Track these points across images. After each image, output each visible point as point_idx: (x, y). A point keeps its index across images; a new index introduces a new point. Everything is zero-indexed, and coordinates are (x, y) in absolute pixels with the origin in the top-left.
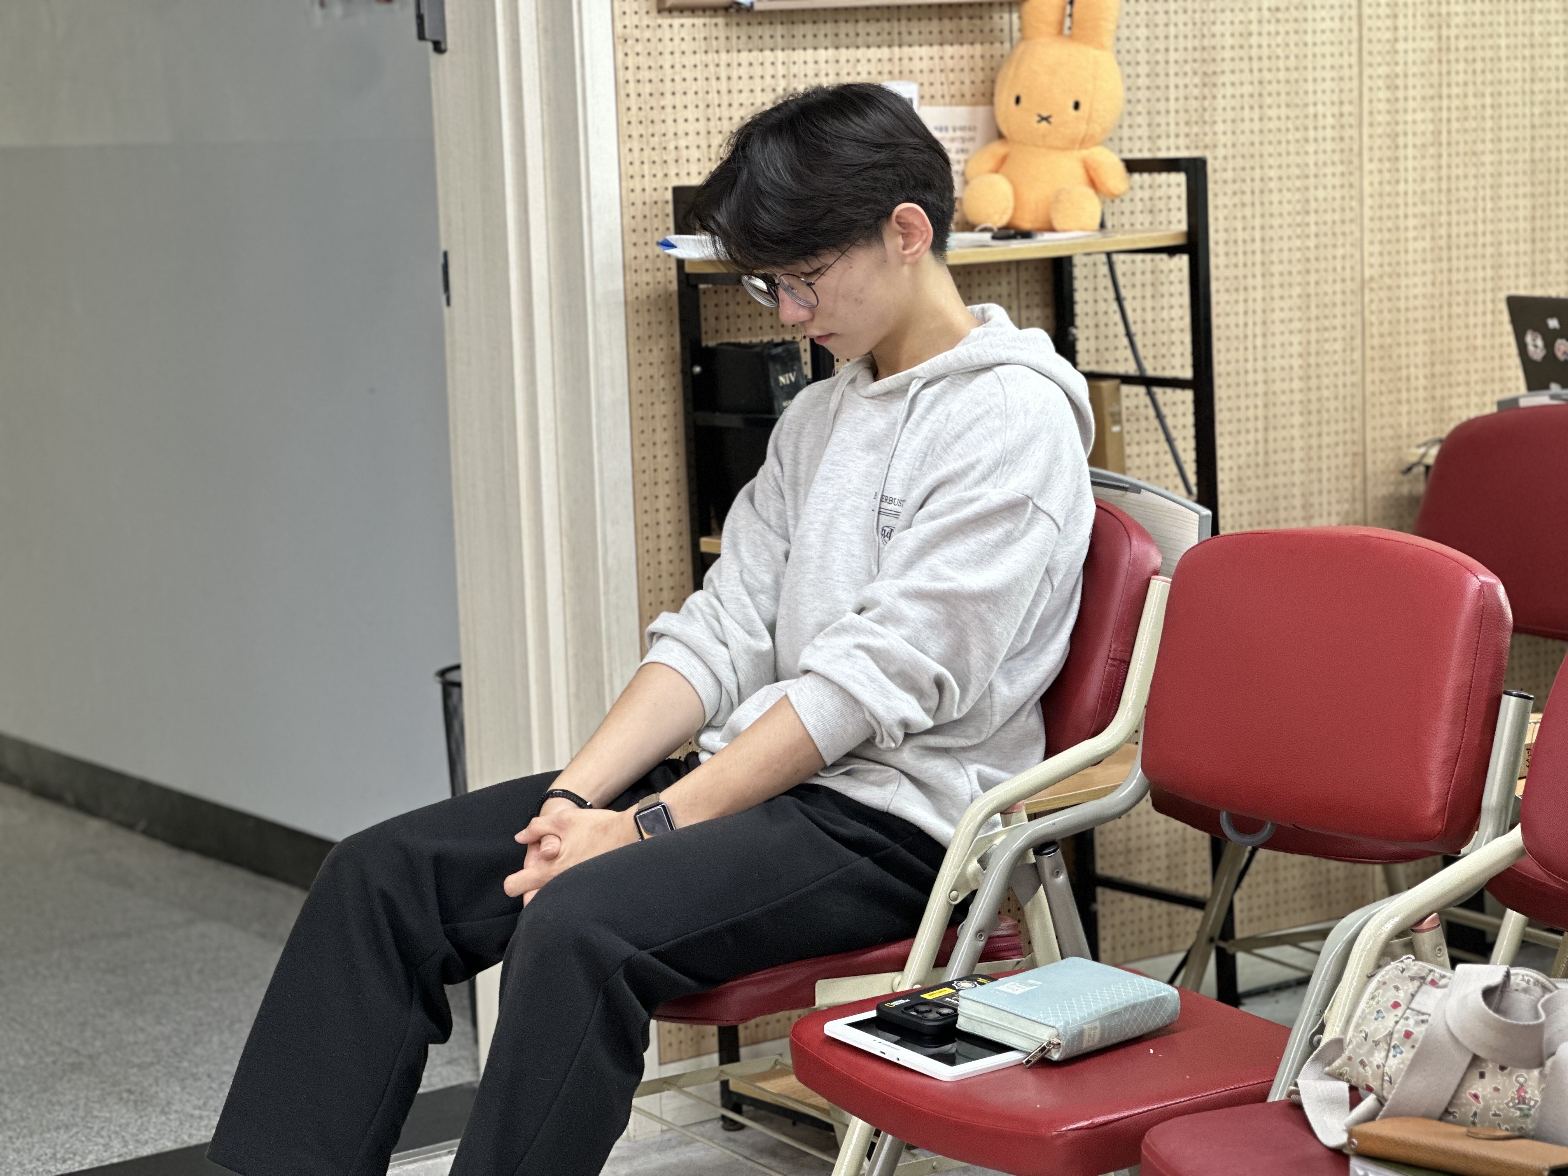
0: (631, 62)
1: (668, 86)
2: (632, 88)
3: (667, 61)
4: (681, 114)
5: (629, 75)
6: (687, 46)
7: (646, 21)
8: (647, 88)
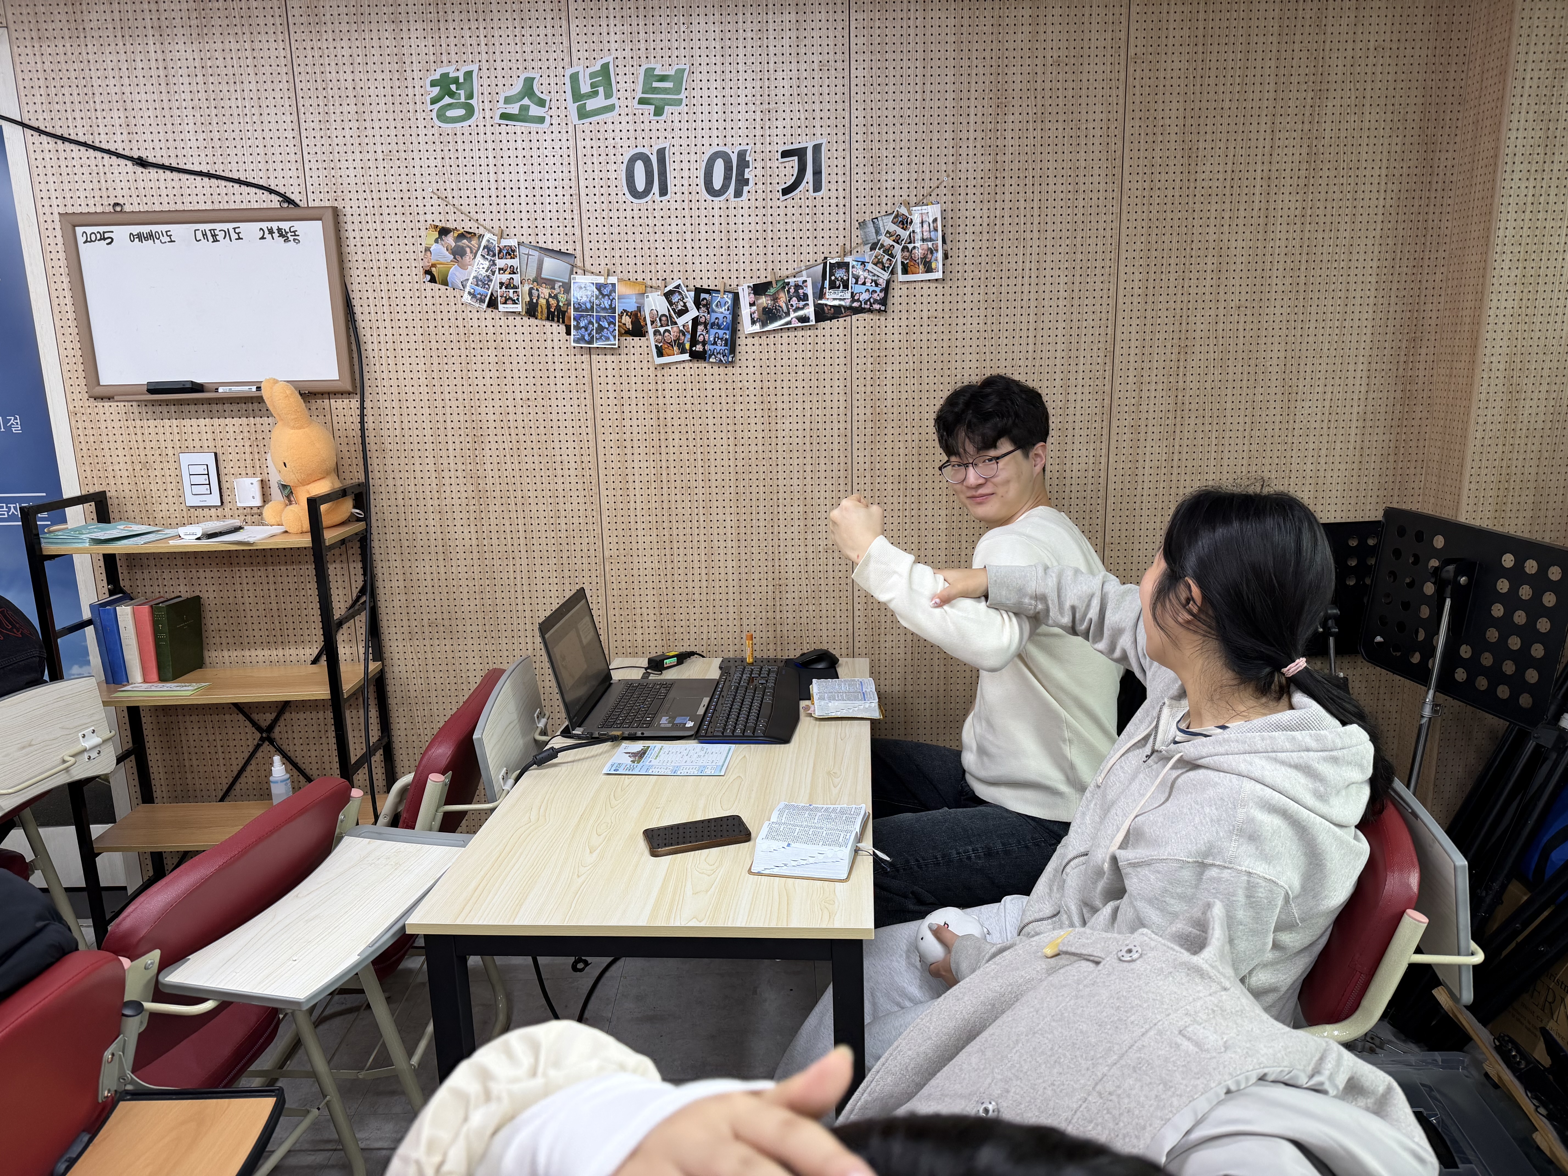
0: (79, 425)
1: (104, 438)
2: (82, 438)
3: (103, 425)
4: (114, 453)
5: (80, 432)
6: (115, 417)
7: (87, 404)
8: (92, 439)
